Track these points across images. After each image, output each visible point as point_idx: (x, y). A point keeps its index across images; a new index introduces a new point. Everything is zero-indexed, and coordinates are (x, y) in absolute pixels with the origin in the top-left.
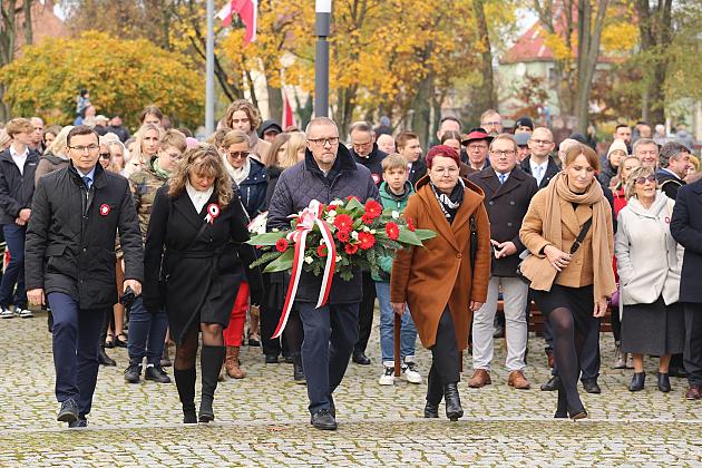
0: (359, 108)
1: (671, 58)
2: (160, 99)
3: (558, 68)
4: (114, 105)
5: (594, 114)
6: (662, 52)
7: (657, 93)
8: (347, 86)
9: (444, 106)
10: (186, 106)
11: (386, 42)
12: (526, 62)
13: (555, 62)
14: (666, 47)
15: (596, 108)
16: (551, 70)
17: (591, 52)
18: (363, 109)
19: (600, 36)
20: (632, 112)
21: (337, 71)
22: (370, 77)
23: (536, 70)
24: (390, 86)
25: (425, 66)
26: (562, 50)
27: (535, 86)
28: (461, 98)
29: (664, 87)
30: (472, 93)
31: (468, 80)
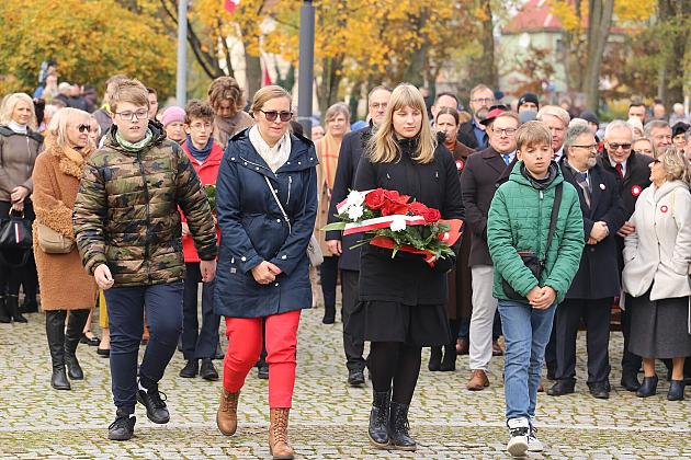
0: (345, 80)
2: (126, 66)
3: (565, 39)
4: (75, 72)
5: (605, 91)
6: (682, 22)
7: (676, 69)
8: (333, 55)
9: (439, 79)
10: (155, 75)
11: (378, 8)
12: (531, 32)
13: (563, 33)
14: (687, 17)
15: (607, 84)
16: (558, 41)
17: (603, 23)
18: (350, 82)
19: (613, 5)
20: (647, 89)
21: (322, 39)
22: (358, 47)
23: (541, 41)
24: (381, 56)
25: (419, 35)
26: (571, 20)
27: (539, 59)
28: (458, 71)
29: (683, 62)
30: (471, 66)
31: (466, 51)
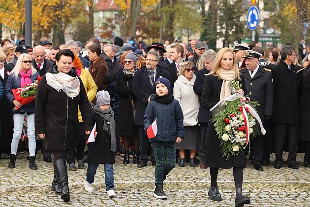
1: (177, 10)
3: (120, 14)
6: (173, 7)
7: (170, 26)
9: (65, 31)
12: (103, 11)
13: (118, 11)
14: (174, 5)
15: (137, 33)
16: (115, 15)
17: (137, 7)
23: (108, 15)
25: (62, 12)
26: (123, 6)
27: (109, 23)
28: (73, 28)
29: (173, 24)
30: (79, 26)
31: (77, 19)
